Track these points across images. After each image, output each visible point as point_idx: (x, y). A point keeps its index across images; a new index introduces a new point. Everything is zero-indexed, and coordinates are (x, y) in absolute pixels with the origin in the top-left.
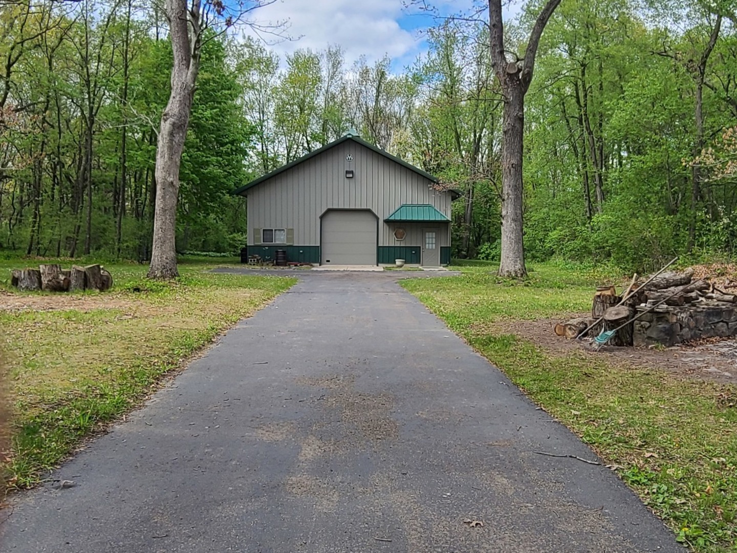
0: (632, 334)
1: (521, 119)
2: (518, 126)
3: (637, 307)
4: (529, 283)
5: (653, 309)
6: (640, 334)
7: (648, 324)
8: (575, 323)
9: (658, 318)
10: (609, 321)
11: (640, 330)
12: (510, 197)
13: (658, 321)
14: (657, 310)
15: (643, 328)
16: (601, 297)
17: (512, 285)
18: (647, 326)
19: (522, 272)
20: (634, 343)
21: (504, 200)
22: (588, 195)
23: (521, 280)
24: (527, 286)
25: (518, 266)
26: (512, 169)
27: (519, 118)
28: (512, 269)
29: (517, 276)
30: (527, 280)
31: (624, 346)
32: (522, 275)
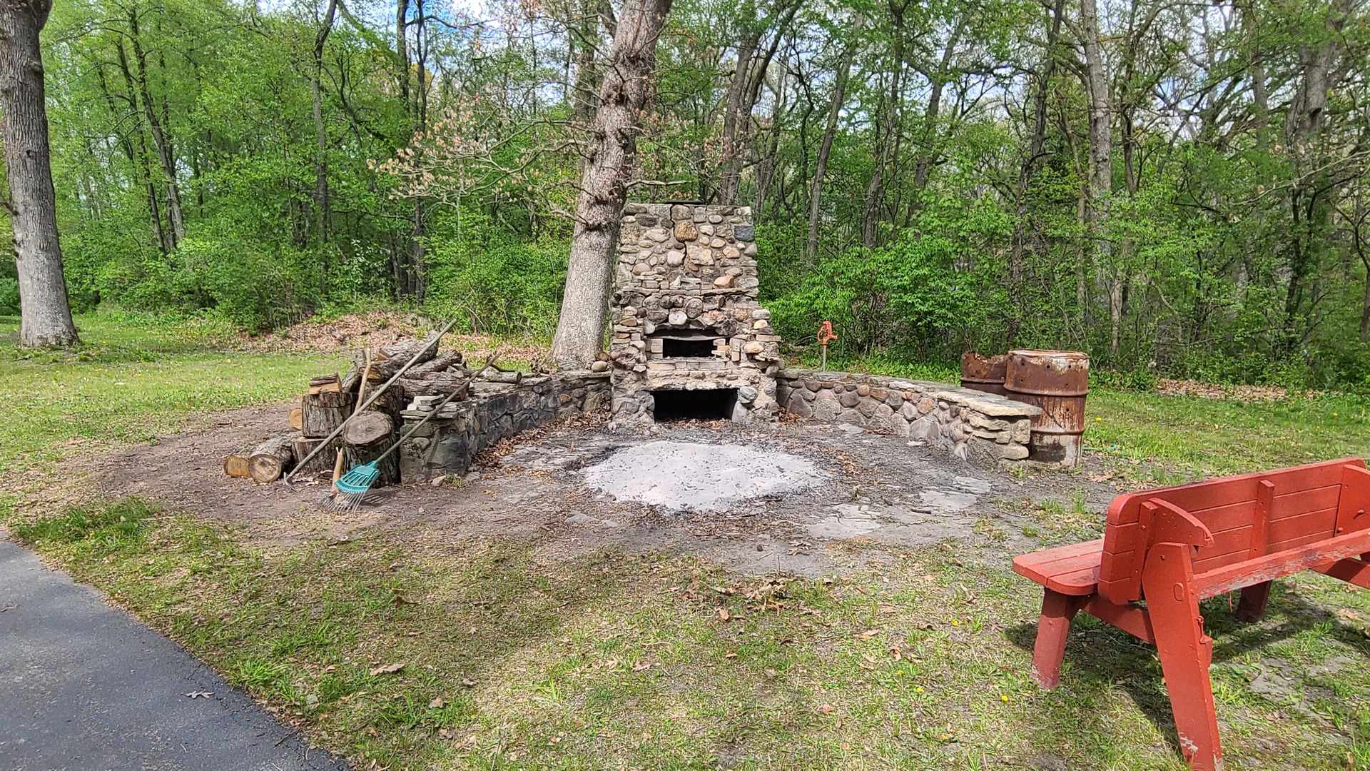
0: (398, 462)
1: (39, 74)
2: (32, 84)
3: (401, 412)
4: (88, 355)
5: (435, 414)
6: (414, 460)
7: (426, 441)
8: (272, 452)
9: (441, 428)
10: (358, 445)
11: (411, 454)
12: (31, 208)
13: (442, 434)
14: (443, 415)
15: (417, 449)
16: (321, 396)
17: (55, 361)
18: (424, 446)
19: (70, 338)
20: (403, 478)
21: (16, 214)
22: (157, 216)
23: (71, 352)
24: (86, 360)
25: (62, 327)
26: (28, 160)
27: (33, 70)
28: (49, 333)
29: (60, 344)
30: (81, 350)
31: (385, 485)
32: (70, 342)
